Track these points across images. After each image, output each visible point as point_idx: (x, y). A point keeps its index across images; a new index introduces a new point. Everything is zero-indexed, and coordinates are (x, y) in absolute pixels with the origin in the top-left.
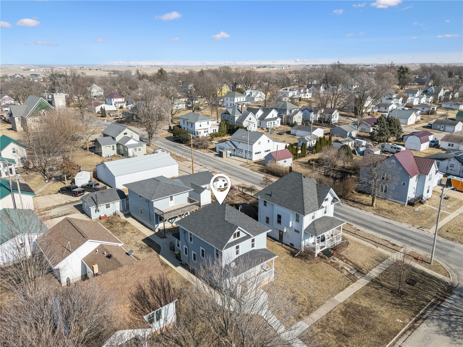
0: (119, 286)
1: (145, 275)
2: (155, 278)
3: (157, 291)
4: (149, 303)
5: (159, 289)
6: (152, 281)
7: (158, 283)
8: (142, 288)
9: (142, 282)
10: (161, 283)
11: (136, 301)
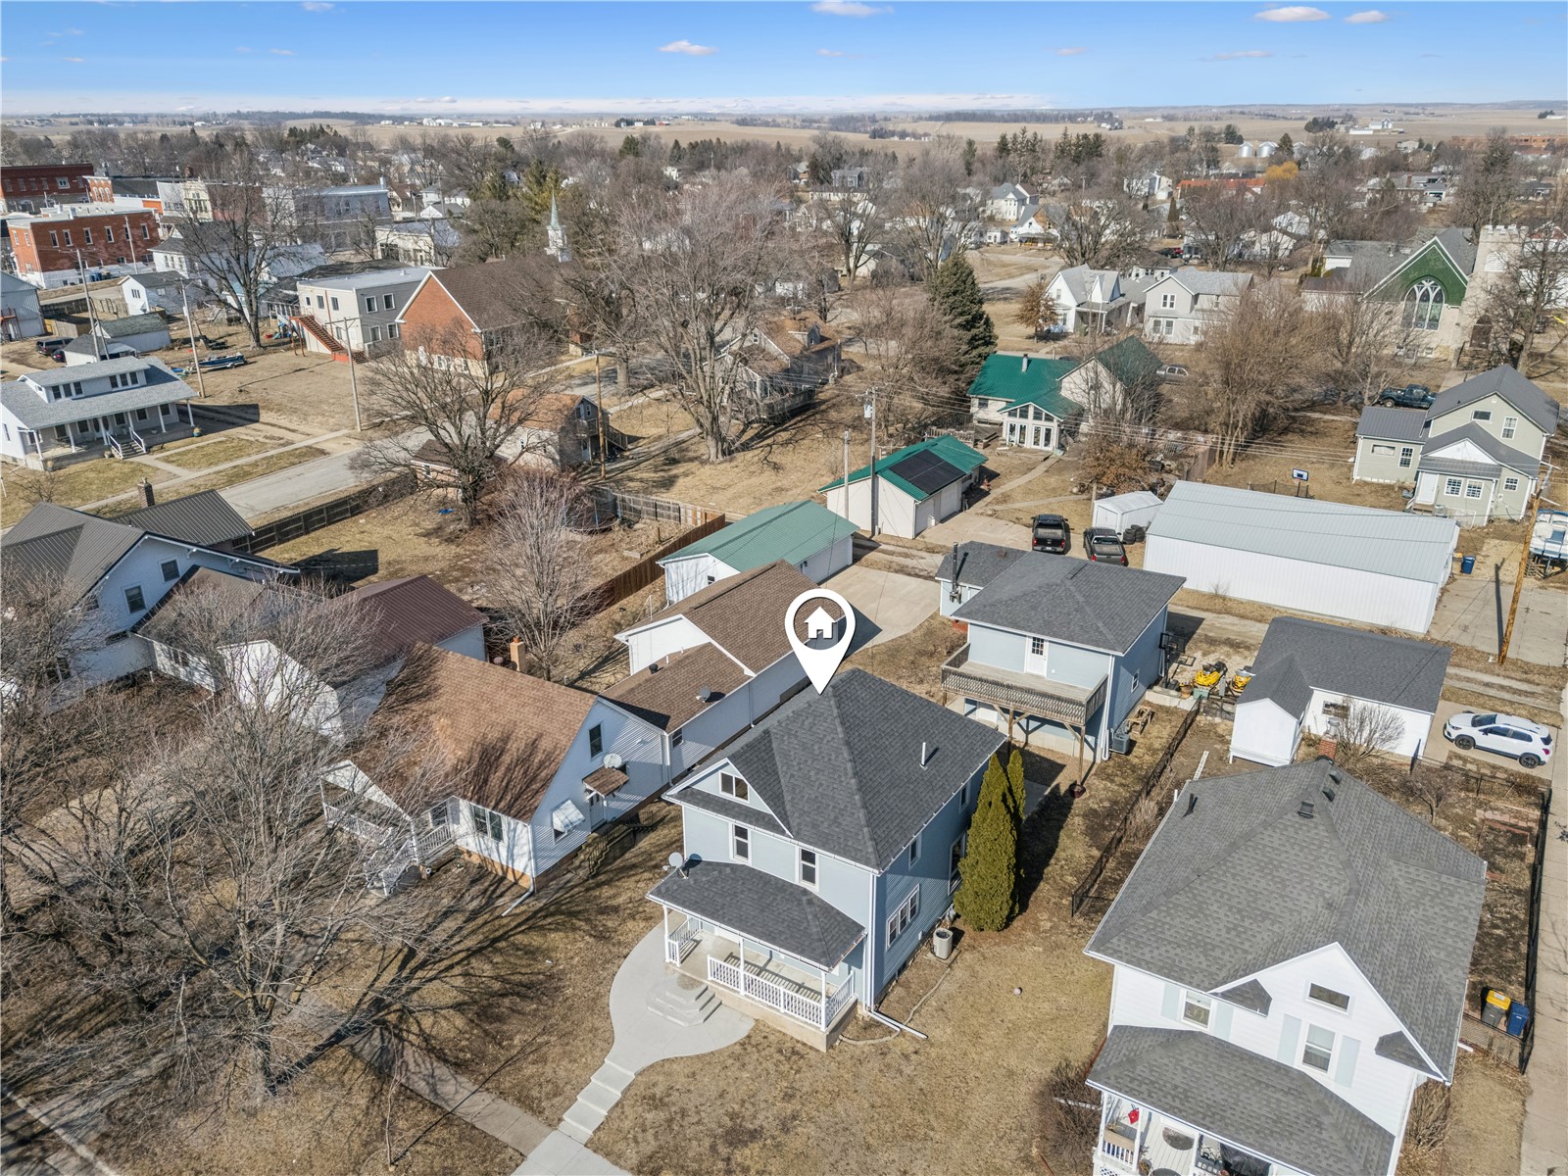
0: (484, 706)
1: (536, 722)
2: (545, 744)
3: (518, 773)
4: (486, 781)
5: (525, 773)
6: (534, 745)
7: (539, 757)
8: (506, 743)
9: (520, 732)
10: (542, 763)
11: (477, 756)
